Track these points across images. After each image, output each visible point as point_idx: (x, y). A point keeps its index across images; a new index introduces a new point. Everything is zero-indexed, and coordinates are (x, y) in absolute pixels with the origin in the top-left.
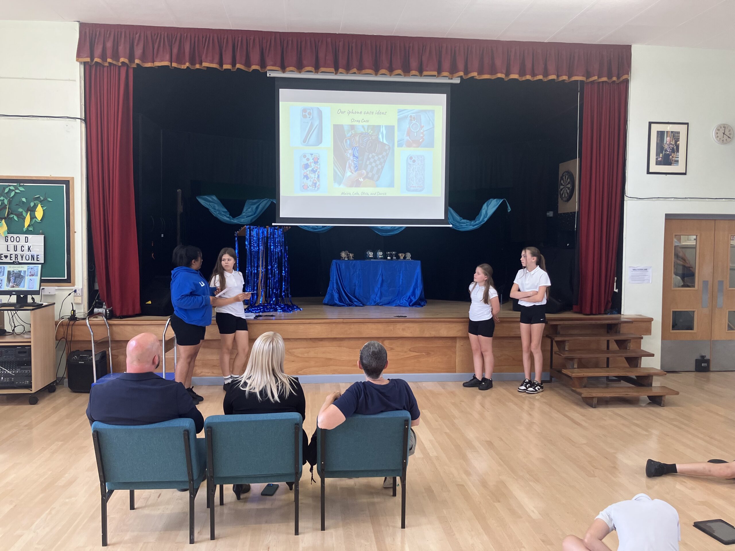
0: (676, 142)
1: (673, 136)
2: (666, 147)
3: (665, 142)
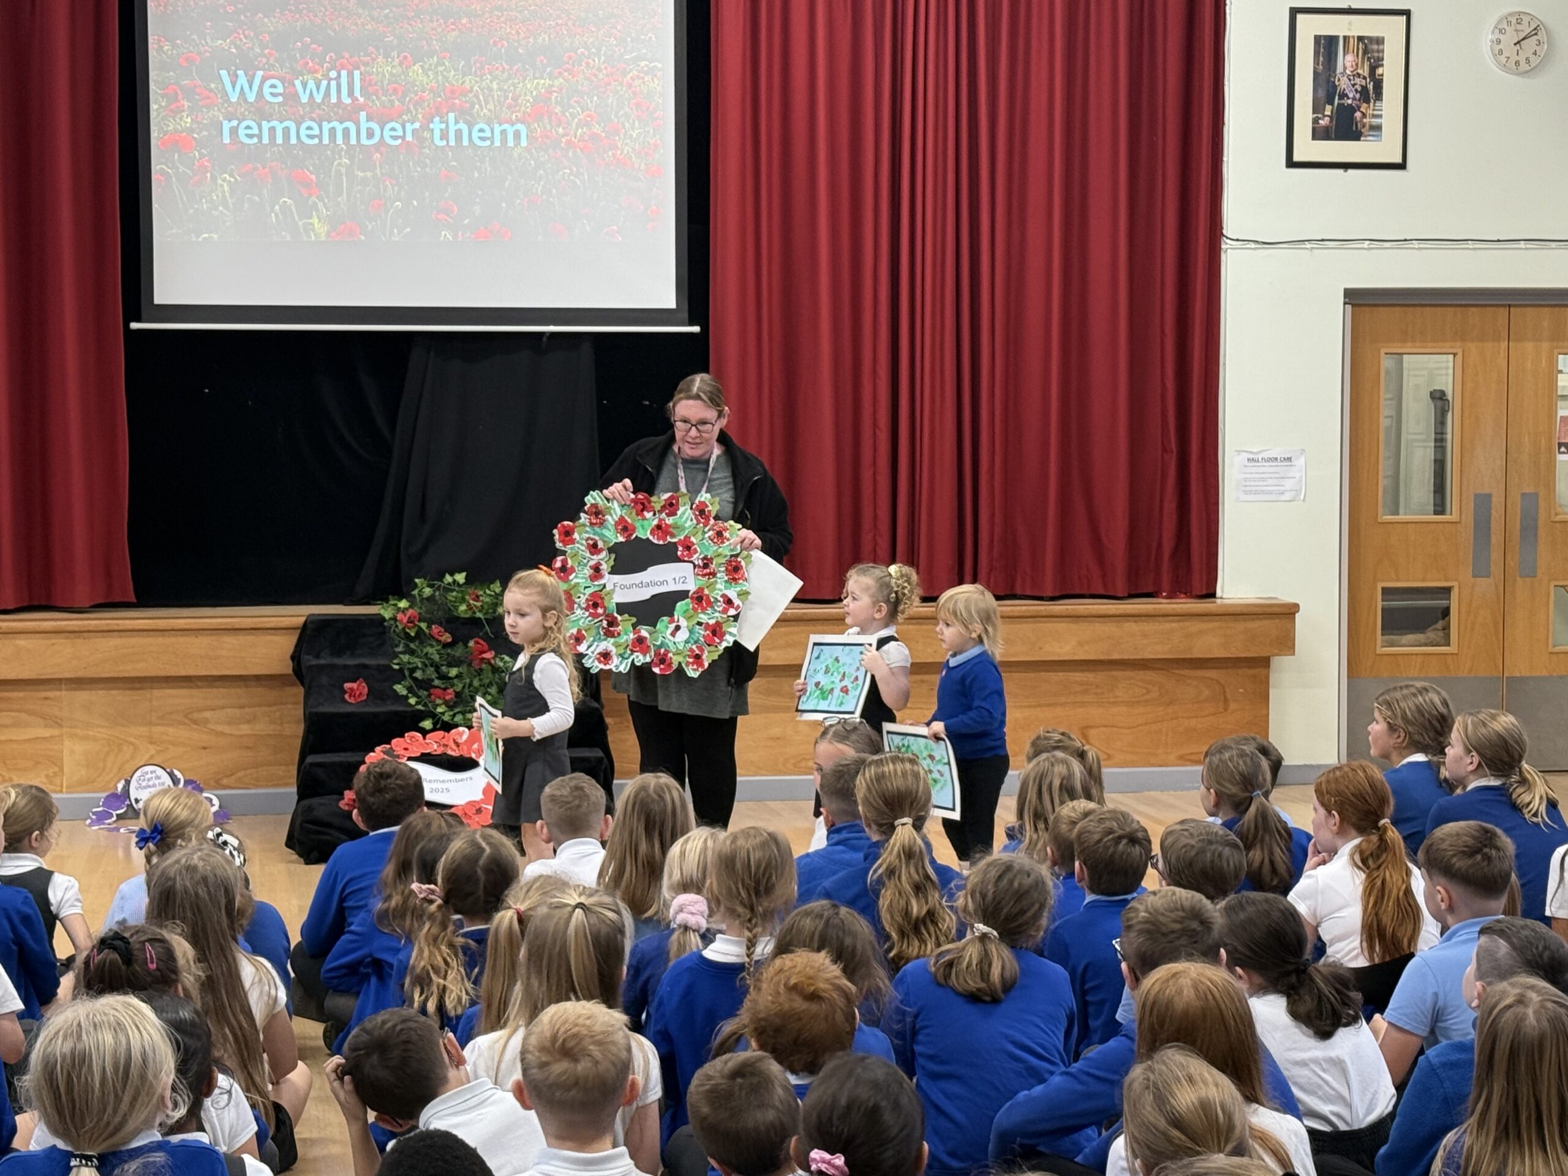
0: (1373, 69)
1: (1365, 52)
2: (1343, 84)
3: (1340, 69)
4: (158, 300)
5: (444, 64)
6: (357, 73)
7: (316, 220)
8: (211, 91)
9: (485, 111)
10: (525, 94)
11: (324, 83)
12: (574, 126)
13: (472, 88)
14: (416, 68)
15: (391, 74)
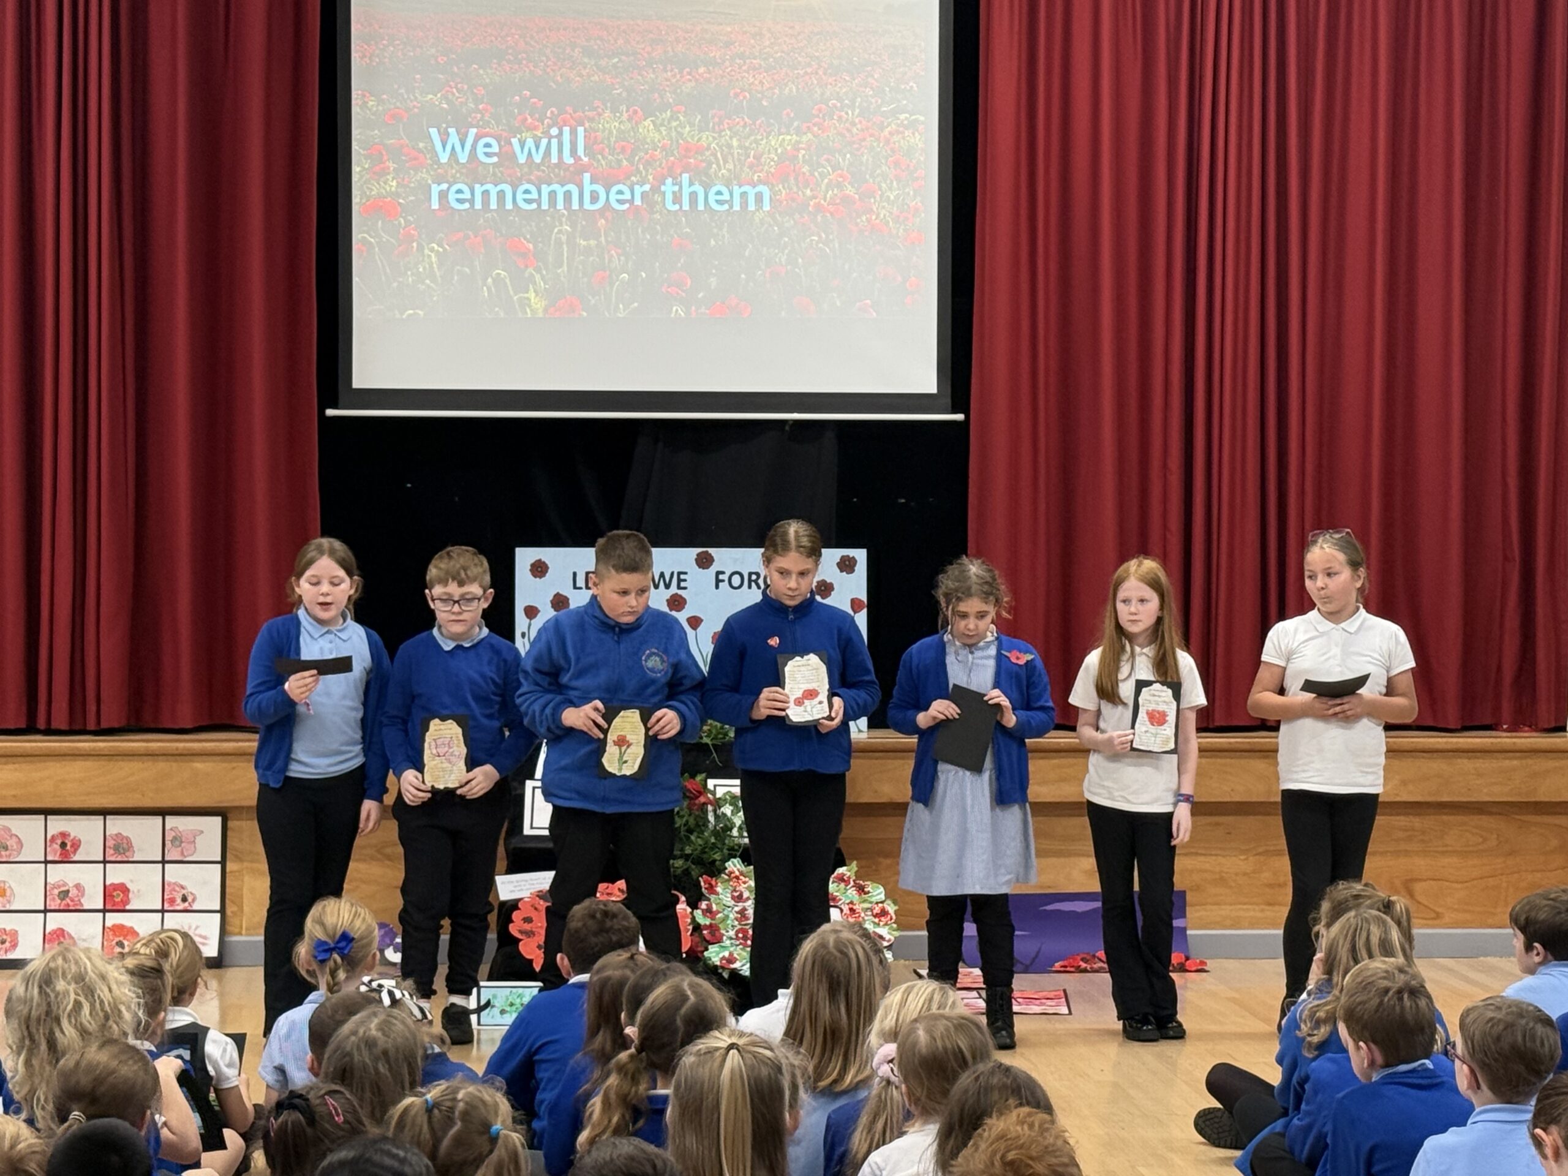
4: (356, 384)
5: (678, 119)
6: (581, 130)
7: (532, 295)
8: (420, 151)
9: (723, 171)
10: (769, 152)
11: (544, 142)
12: (823, 187)
13: (709, 145)
14: (646, 123)
15: (619, 130)
